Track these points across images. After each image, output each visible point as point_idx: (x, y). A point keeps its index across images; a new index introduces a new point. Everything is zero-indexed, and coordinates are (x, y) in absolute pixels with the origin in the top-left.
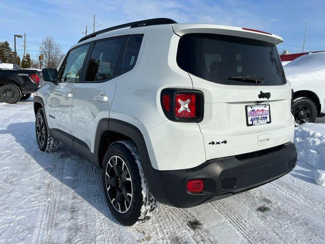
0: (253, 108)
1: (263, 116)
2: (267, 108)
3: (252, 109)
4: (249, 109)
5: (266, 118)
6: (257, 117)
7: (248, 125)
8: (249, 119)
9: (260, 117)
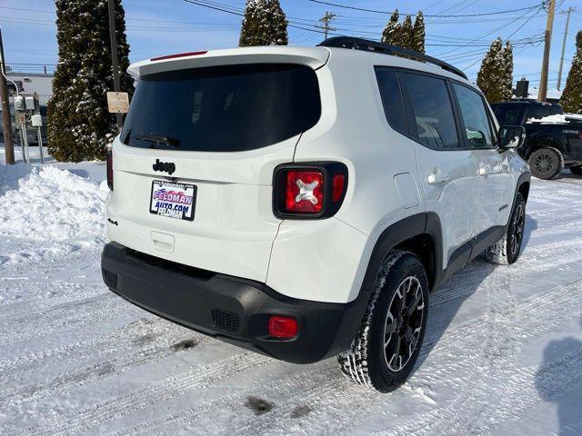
0: (163, 187)
1: (179, 205)
2: (190, 192)
3: (161, 188)
4: (157, 187)
5: (186, 209)
6: (169, 203)
7: (152, 212)
8: (154, 202)
9: (174, 205)
